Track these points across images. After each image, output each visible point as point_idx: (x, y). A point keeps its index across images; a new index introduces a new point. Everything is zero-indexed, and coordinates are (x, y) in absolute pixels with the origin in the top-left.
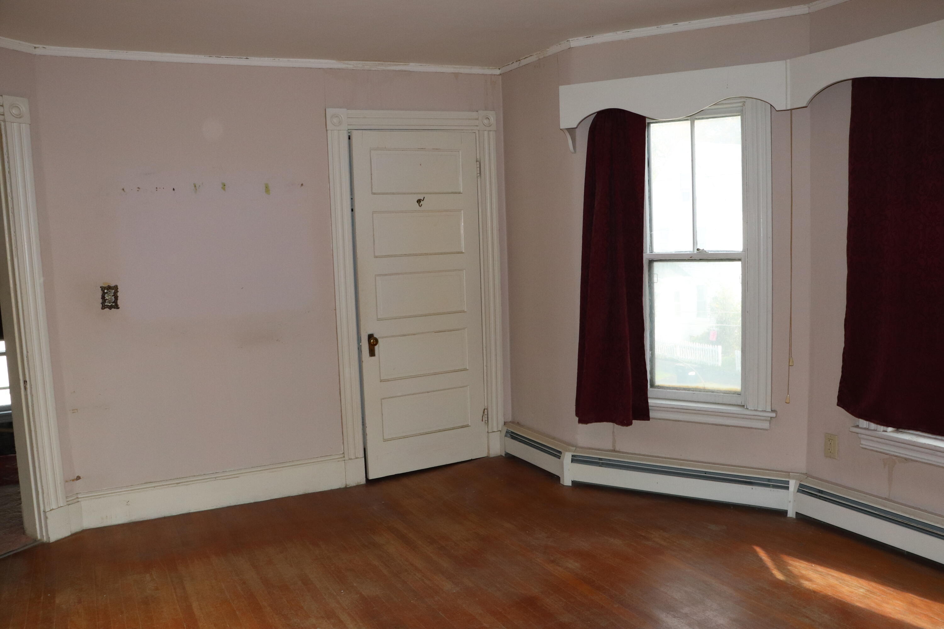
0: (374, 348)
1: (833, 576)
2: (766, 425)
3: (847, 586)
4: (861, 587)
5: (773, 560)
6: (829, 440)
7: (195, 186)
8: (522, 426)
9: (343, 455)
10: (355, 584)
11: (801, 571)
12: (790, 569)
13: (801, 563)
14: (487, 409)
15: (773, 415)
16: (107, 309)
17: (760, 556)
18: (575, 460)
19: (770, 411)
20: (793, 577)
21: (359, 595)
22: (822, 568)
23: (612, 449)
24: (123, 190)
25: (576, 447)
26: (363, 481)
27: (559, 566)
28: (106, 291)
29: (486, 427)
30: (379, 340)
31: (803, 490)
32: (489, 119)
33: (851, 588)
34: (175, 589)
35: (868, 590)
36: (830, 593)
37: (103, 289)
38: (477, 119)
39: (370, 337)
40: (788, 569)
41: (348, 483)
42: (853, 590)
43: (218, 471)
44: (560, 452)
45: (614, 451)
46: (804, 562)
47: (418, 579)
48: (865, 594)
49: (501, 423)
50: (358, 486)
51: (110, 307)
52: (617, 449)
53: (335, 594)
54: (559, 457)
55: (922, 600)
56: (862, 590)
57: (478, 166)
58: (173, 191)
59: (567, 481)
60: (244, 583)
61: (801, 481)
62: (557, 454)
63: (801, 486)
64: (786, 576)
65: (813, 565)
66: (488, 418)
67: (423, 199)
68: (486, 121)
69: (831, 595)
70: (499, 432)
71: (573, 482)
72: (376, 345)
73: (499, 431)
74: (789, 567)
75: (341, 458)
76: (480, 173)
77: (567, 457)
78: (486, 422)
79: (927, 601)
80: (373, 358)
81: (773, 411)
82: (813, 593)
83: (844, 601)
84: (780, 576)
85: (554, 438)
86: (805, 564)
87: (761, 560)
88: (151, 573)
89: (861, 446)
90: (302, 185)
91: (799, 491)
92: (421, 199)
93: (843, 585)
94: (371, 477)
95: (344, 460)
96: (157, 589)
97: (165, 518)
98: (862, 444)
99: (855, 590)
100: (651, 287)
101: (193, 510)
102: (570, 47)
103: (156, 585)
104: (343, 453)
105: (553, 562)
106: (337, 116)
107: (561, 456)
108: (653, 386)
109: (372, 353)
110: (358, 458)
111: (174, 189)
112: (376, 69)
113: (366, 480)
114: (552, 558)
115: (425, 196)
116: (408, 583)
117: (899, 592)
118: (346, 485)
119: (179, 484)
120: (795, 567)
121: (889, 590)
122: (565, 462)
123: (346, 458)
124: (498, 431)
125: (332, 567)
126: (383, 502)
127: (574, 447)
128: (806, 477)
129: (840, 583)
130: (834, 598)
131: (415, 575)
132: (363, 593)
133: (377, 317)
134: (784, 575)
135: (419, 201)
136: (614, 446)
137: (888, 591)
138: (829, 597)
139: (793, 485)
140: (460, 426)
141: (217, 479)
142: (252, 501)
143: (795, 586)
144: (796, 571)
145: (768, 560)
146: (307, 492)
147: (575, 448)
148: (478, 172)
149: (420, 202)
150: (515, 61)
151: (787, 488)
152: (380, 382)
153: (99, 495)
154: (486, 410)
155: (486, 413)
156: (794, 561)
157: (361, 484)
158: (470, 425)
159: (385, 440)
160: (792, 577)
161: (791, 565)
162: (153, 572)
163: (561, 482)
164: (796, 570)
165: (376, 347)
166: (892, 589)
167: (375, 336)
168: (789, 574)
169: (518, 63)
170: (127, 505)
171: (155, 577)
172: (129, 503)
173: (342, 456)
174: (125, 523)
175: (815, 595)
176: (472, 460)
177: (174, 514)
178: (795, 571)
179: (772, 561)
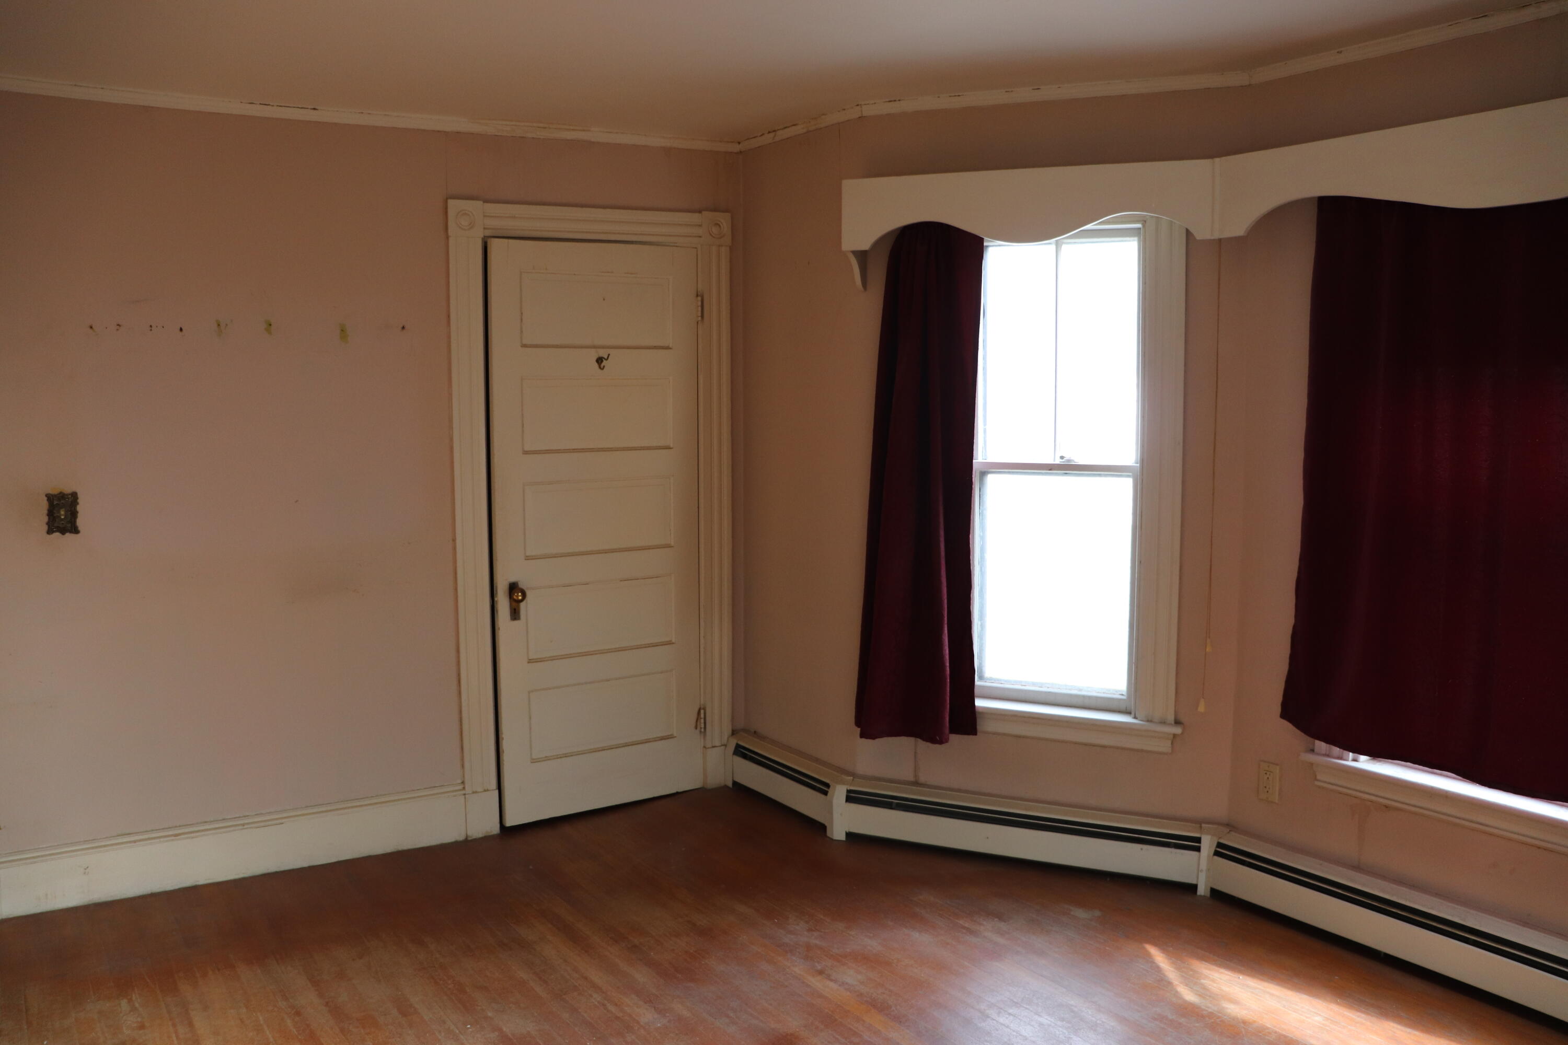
0: (519, 607)
1: (1272, 995)
2: (1165, 746)
3: (1294, 1012)
4: (1317, 1014)
5: (1178, 969)
6: (1265, 772)
7: (219, 325)
8: (762, 738)
9: (463, 786)
10: (490, 1014)
11: (1221, 987)
12: (1206, 984)
13: (1221, 973)
14: (705, 709)
15: (1178, 730)
16: (58, 534)
17: (1156, 961)
18: (852, 797)
19: (1173, 723)
20: (1210, 996)
21: (497, 1033)
22: (1255, 980)
23: (912, 779)
24: (91, 327)
25: (853, 775)
26: (495, 829)
27: (831, 980)
28: (55, 502)
29: (702, 740)
30: (528, 593)
31: (1222, 851)
32: (720, 226)
33: (1302, 1015)
34: (174, 1025)
35: (1326, 1018)
36: (1268, 1022)
37: (50, 498)
38: (700, 226)
39: (513, 588)
40: (1202, 984)
41: (469, 833)
42: (1304, 1018)
43: (247, 814)
44: (828, 786)
45: (916, 783)
46: (1226, 972)
47: (596, 1003)
48: (1323, 1024)
49: (727, 730)
50: (487, 839)
51: (63, 531)
52: (922, 779)
53: (457, 1032)
54: (825, 793)
55: (1409, 1033)
56: (1318, 1018)
57: (700, 303)
58: (180, 333)
59: (838, 833)
60: (298, 1013)
61: (1220, 838)
62: (822, 788)
63: (1220, 845)
64: (1200, 996)
65: (1241, 977)
66: (705, 723)
67: (606, 357)
68: (715, 230)
69: (1269, 1026)
70: (723, 747)
71: (849, 835)
72: (522, 601)
73: (724, 745)
74: (1203, 981)
75: (460, 790)
76: (702, 316)
77: (839, 793)
78: (703, 730)
79: (1417, 1033)
80: (516, 622)
81: (1177, 722)
82: (1242, 1025)
83: (1291, 1036)
84: (1189, 995)
85: (817, 760)
86: (1228, 975)
87: (1158, 969)
88: (129, 997)
89: (1317, 783)
90: (403, 328)
91: (1216, 853)
92: (604, 358)
93: (1290, 1010)
94: (509, 822)
95: (465, 794)
96: (142, 1027)
97: (153, 895)
98: (1318, 780)
99: (1307, 1017)
100: (982, 516)
101: (202, 881)
102: (860, 115)
103: (139, 1019)
104: (463, 783)
105: (821, 972)
106: (465, 214)
107: (829, 791)
108: (981, 678)
109: (515, 614)
110: (488, 790)
111: (181, 330)
112: (535, 136)
113: (500, 827)
114: (819, 968)
115: (609, 351)
116: (580, 1010)
117: (1374, 1019)
118: (467, 836)
119: (179, 837)
120: (1213, 981)
121: (1358, 1017)
122: (835, 801)
123: (468, 790)
124: (722, 745)
125: (449, 982)
126: (531, 867)
127: (850, 776)
128: (1228, 830)
129: (1284, 1007)
130: (1276, 1032)
131: (591, 996)
132: (504, 1029)
133: (525, 553)
134: (1196, 994)
135: (600, 360)
136: (916, 776)
137: (1359, 1019)
138: (1267, 1031)
139: (1208, 844)
140: (658, 737)
141: (246, 827)
142: (305, 865)
143: (1215, 1012)
144: (1215, 987)
145: (1169, 968)
146: (400, 848)
147: (852, 778)
148: (700, 314)
149: (602, 361)
150: (767, 132)
151: (1198, 849)
152: (528, 662)
153: (34, 858)
154: (702, 711)
155: (702, 716)
156: (1209, 970)
157: (493, 834)
158: (675, 735)
159: (534, 761)
160: (1208, 998)
161: (1206, 977)
162: (134, 996)
163: (829, 834)
164: (1215, 985)
165: (522, 605)
166: (1363, 1015)
167: (521, 585)
168: (1204, 992)
169: (772, 135)
170: (85, 873)
171: (137, 1005)
172: (87, 871)
173: (461, 787)
174: (79, 905)
175: (1245, 1027)
176: (677, 793)
177: (169, 887)
178: (1213, 987)
179: (1176, 971)
